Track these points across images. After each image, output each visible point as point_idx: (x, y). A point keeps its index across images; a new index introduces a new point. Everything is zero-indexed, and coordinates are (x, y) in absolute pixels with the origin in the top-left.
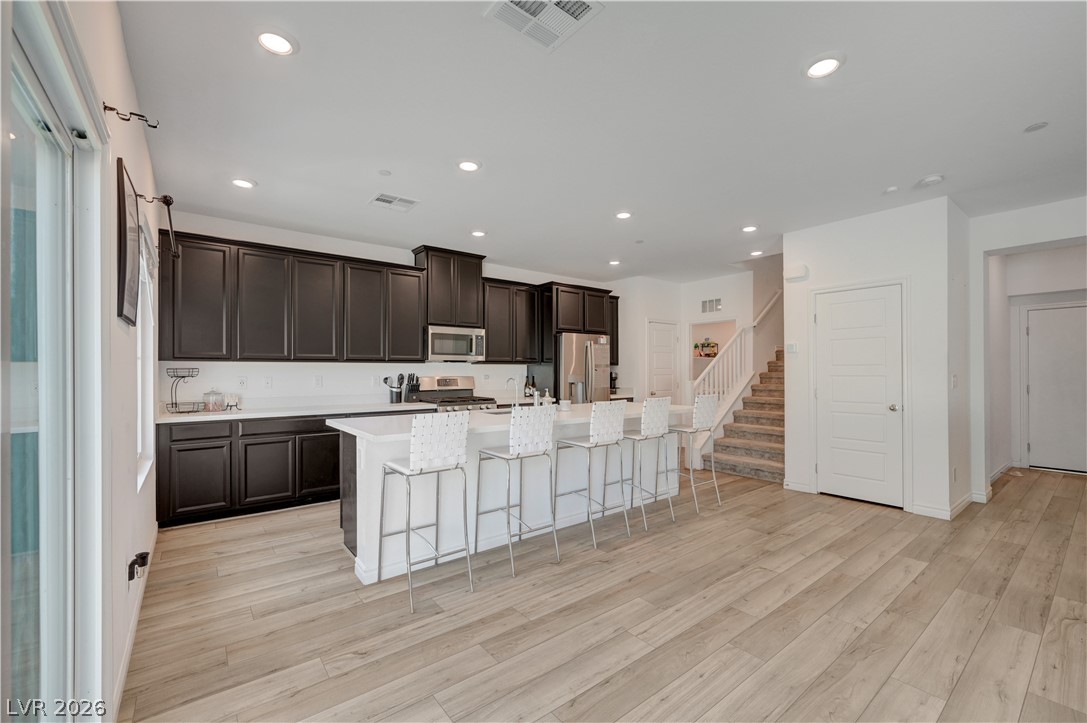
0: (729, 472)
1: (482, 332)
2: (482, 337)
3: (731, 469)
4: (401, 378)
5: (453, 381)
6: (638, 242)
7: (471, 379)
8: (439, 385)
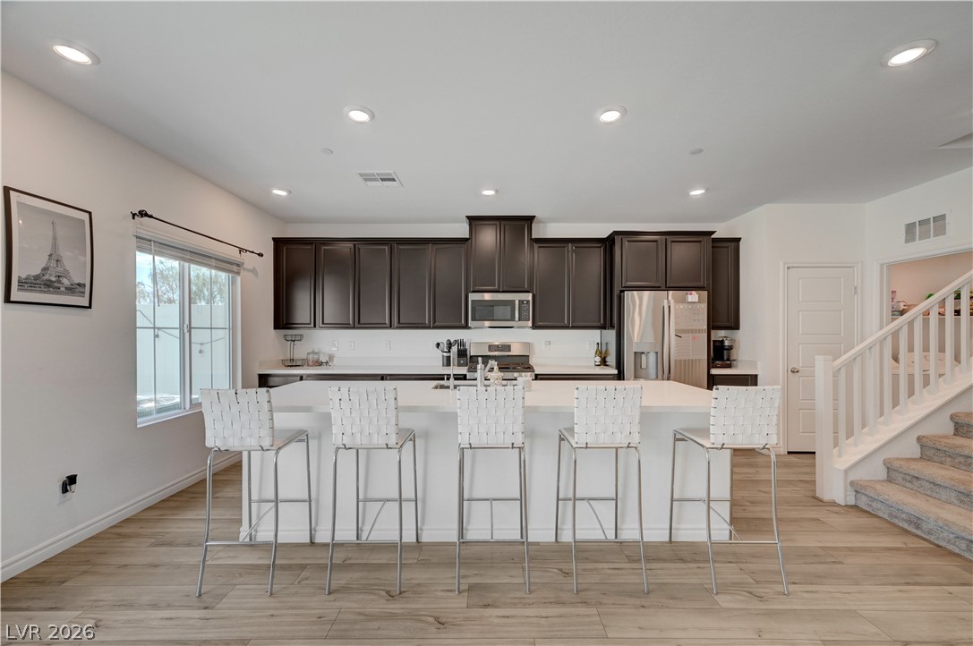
0: (906, 526)
1: (529, 297)
2: (528, 302)
3: (910, 522)
4: (450, 345)
5: (508, 348)
6: (694, 153)
7: (528, 345)
8: (490, 350)
